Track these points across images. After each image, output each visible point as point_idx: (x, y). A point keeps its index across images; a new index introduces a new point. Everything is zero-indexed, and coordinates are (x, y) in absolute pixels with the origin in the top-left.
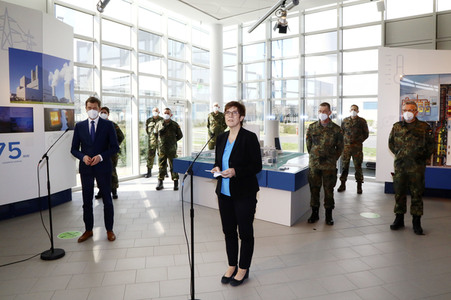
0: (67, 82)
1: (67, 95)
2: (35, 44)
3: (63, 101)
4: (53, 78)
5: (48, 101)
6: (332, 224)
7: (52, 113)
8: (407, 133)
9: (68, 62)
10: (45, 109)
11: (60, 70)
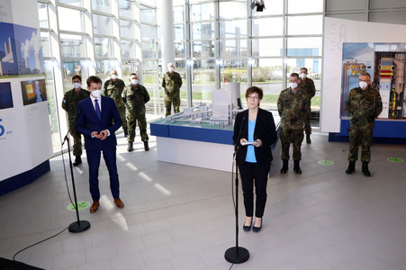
0: (37, 53)
1: (38, 66)
2: (5, 15)
3: (36, 72)
4: (25, 48)
5: (22, 74)
6: (301, 172)
7: (27, 86)
8: (362, 98)
9: (35, 30)
10: (22, 82)
11: (30, 40)
